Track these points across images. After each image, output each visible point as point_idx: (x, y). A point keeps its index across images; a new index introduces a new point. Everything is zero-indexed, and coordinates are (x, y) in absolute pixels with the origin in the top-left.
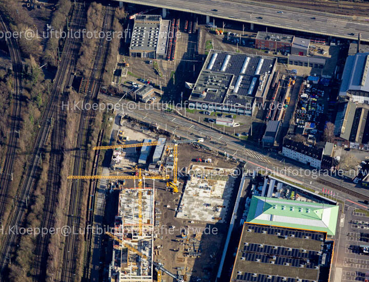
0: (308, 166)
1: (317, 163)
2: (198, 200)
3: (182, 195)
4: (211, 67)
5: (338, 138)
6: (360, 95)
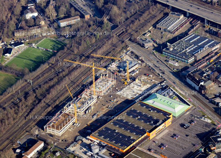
1: (197, 88)
3: (127, 86)
5: (216, 80)
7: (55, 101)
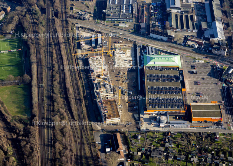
0: (162, 40)
1: (166, 39)
2: (121, 59)
3: (114, 57)
4: (111, 3)
5: (171, 28)
6: (175, 9)
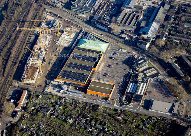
0: (104, 30)
2: (64, 39)
3: (60, 37)
5: (116, 22)
7: (17, 58)
